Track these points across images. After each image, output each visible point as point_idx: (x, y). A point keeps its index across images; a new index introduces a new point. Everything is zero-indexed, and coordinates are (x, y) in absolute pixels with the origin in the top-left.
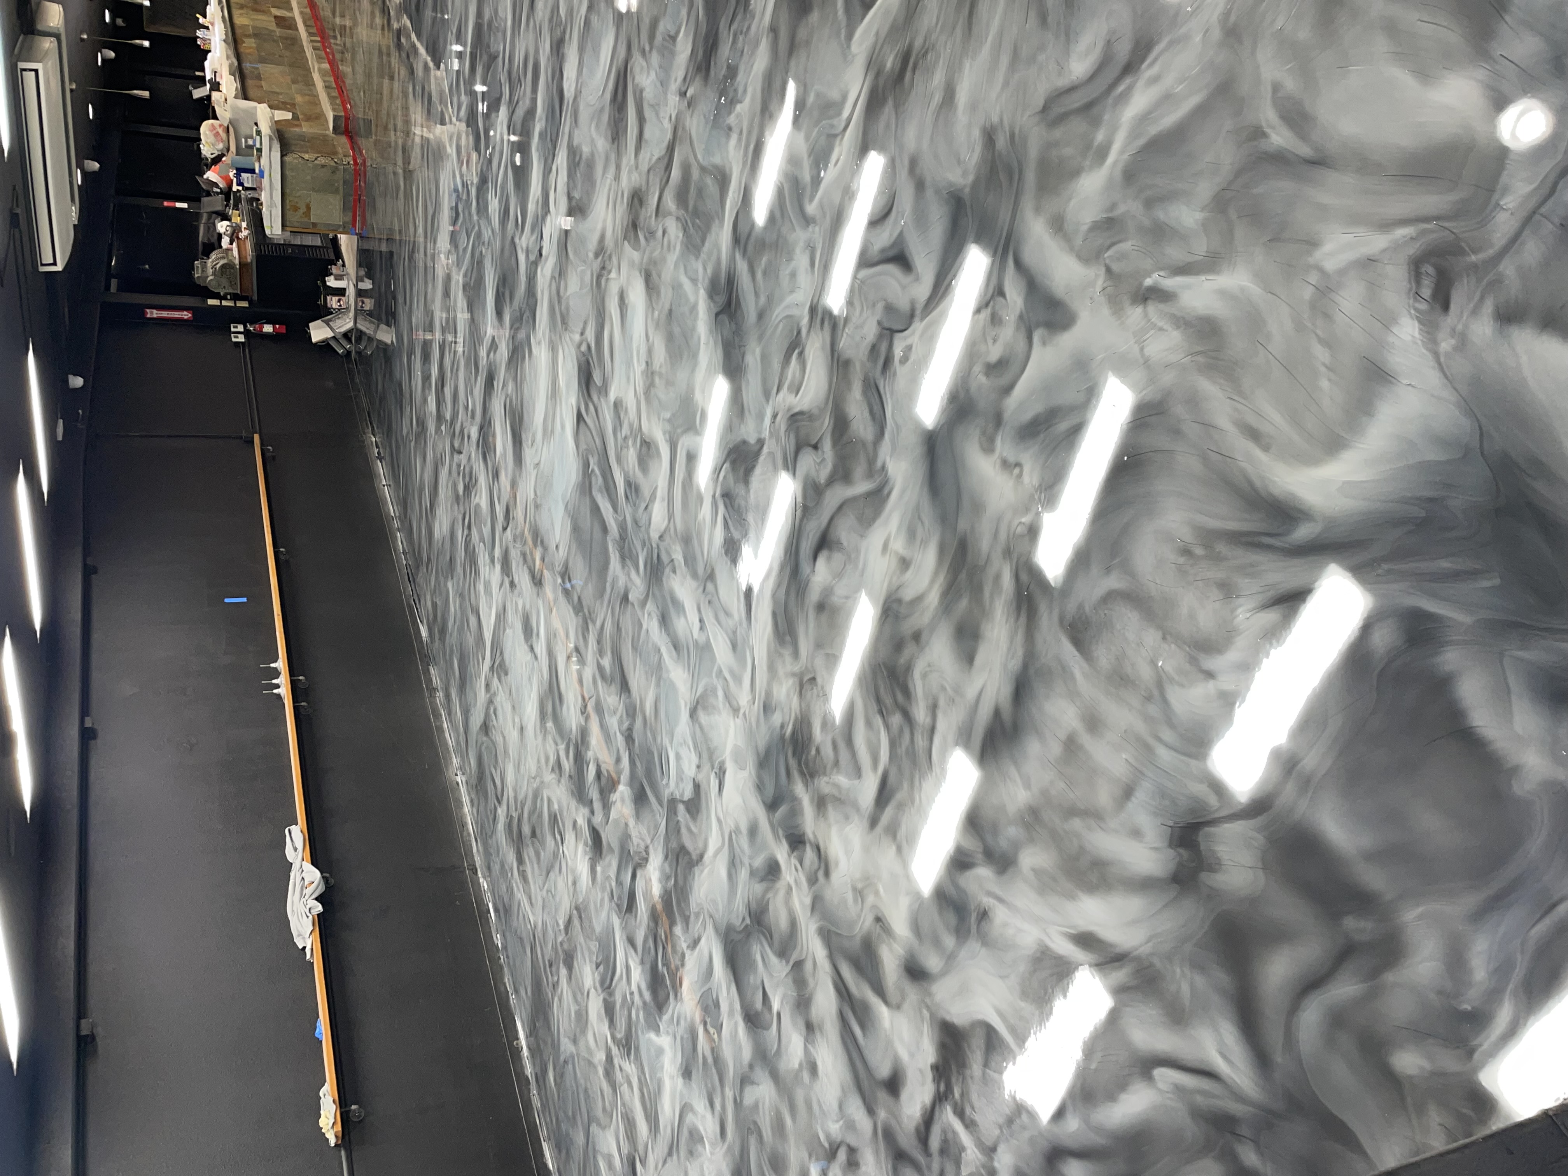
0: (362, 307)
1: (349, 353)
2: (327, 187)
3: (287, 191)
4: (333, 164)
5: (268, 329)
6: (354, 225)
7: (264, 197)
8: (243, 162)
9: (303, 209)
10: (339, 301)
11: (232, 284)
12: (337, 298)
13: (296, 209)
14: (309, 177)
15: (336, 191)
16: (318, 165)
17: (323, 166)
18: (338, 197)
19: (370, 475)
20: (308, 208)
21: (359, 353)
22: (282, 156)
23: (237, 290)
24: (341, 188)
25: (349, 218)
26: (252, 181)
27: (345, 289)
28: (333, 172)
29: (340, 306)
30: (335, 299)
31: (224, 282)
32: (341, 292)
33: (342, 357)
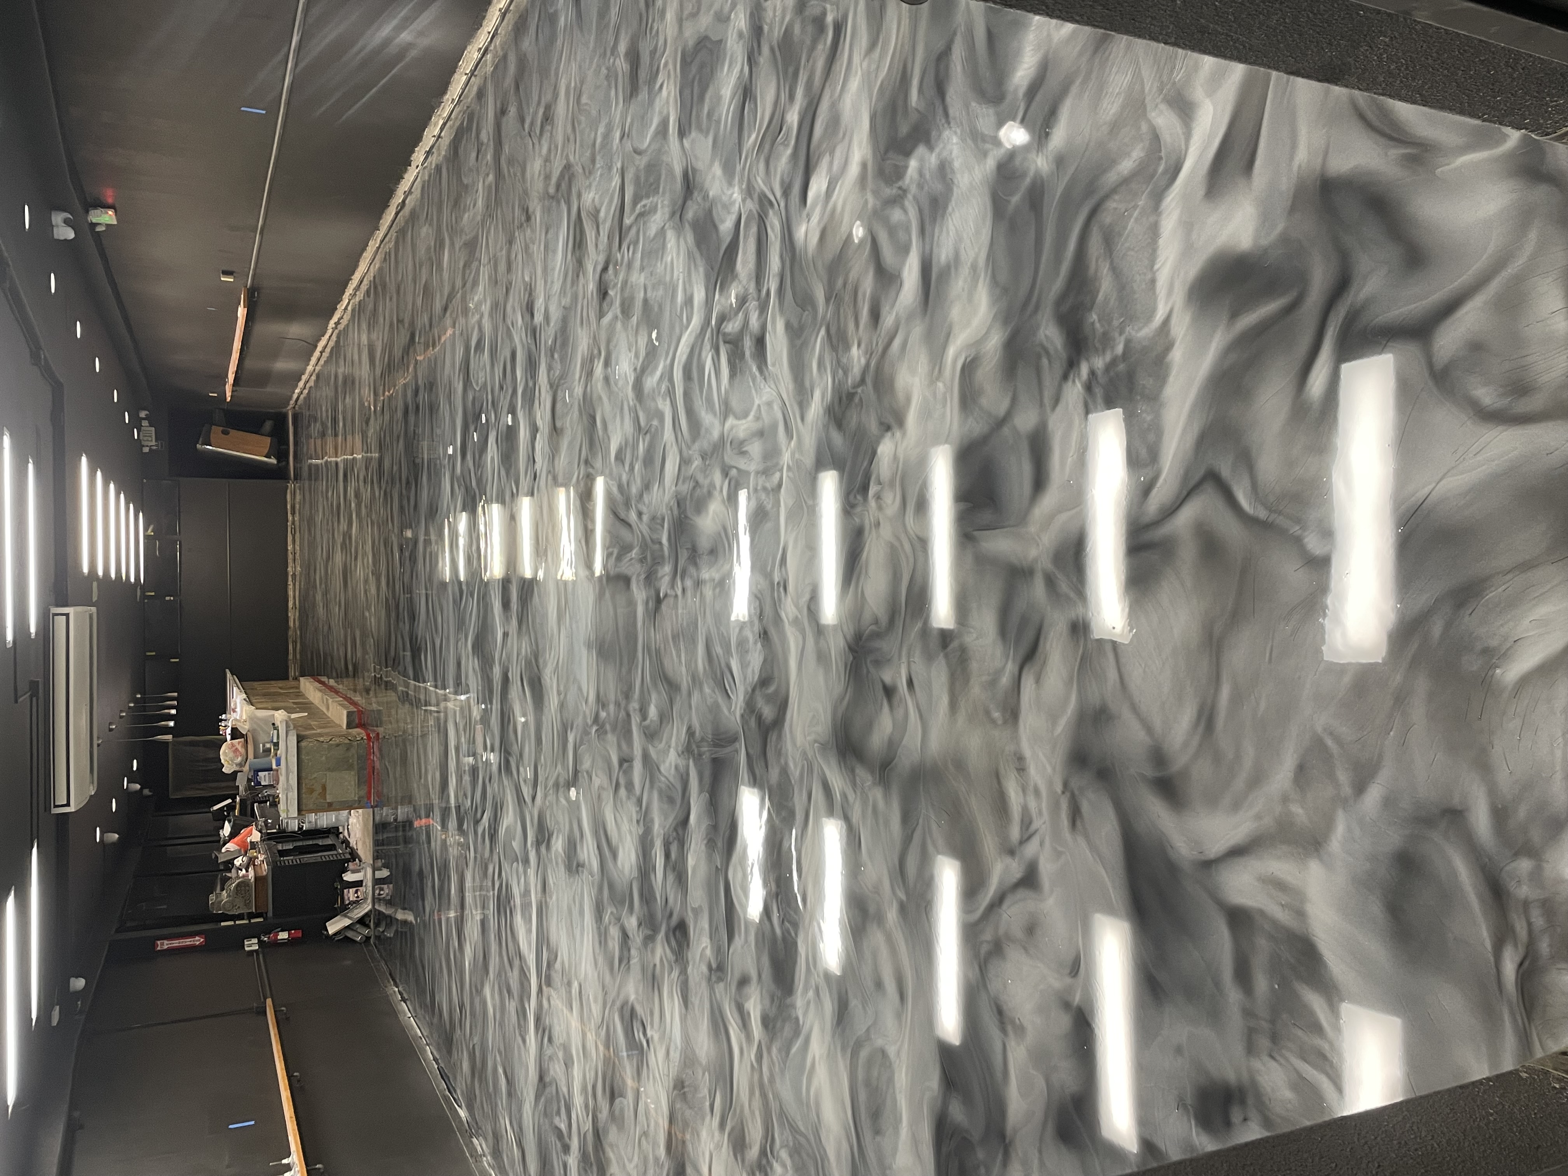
0: (379, 894)
1: (368, 938)
2: (343, 765)
3: (303, 775)
4: (347, 741)
5: (283, 935)
6: (369, 798)
7: (280, 791)
8: (261, 762)
9: (319, 789)
10: (356, 892)
11: (247, 905)
12: (354, 889)
13: (312, 791)
14: (324, 758)
15: (350, 767)
16: (332, 745)
17: (338, 745)
18: (353, 773)
19: (394, 1013)
20: (324, 788)
21: (378, 938)
22: (298, 742)
23: (251, 908)
24: (355, 763)
25: (363, 793)
26: (269, 778)
27: (362, 881)
28: (348, 749)
29: (358, 897)
30: (352, 891)
31: (239, 902)
32: (358, 884)
33: (361, 944)
